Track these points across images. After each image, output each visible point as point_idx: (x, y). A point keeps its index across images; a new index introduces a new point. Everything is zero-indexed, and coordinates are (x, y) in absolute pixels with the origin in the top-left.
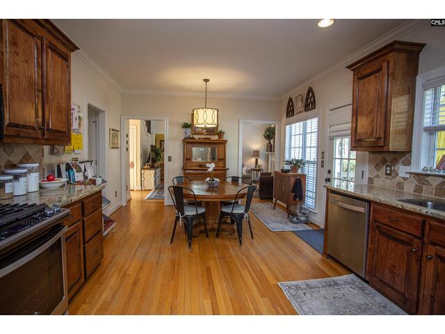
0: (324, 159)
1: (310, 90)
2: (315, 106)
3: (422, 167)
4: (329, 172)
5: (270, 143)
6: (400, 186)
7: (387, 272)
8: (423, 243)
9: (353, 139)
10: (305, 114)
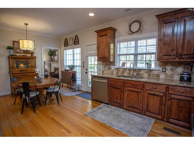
0: (84, 64)
1: (76, 36)
2: (79, 43)
3: (118, 66)
4: (87, 69)
5: (51, 58)
6: (112, 72)
7: (115, 99)
8: (124, 87)
9: (98, 57)
10: (74, 46)
